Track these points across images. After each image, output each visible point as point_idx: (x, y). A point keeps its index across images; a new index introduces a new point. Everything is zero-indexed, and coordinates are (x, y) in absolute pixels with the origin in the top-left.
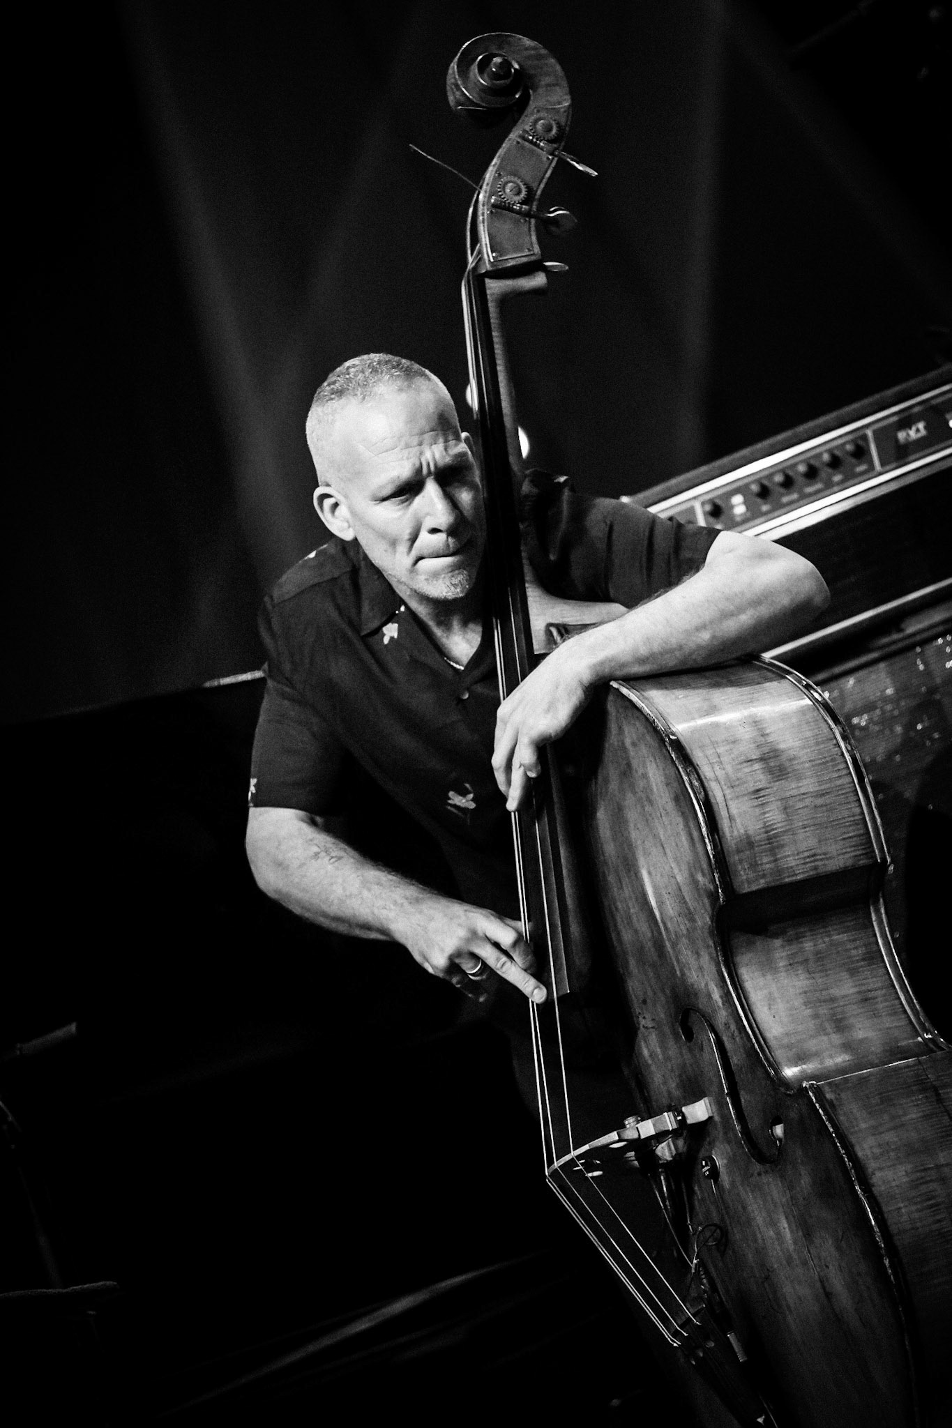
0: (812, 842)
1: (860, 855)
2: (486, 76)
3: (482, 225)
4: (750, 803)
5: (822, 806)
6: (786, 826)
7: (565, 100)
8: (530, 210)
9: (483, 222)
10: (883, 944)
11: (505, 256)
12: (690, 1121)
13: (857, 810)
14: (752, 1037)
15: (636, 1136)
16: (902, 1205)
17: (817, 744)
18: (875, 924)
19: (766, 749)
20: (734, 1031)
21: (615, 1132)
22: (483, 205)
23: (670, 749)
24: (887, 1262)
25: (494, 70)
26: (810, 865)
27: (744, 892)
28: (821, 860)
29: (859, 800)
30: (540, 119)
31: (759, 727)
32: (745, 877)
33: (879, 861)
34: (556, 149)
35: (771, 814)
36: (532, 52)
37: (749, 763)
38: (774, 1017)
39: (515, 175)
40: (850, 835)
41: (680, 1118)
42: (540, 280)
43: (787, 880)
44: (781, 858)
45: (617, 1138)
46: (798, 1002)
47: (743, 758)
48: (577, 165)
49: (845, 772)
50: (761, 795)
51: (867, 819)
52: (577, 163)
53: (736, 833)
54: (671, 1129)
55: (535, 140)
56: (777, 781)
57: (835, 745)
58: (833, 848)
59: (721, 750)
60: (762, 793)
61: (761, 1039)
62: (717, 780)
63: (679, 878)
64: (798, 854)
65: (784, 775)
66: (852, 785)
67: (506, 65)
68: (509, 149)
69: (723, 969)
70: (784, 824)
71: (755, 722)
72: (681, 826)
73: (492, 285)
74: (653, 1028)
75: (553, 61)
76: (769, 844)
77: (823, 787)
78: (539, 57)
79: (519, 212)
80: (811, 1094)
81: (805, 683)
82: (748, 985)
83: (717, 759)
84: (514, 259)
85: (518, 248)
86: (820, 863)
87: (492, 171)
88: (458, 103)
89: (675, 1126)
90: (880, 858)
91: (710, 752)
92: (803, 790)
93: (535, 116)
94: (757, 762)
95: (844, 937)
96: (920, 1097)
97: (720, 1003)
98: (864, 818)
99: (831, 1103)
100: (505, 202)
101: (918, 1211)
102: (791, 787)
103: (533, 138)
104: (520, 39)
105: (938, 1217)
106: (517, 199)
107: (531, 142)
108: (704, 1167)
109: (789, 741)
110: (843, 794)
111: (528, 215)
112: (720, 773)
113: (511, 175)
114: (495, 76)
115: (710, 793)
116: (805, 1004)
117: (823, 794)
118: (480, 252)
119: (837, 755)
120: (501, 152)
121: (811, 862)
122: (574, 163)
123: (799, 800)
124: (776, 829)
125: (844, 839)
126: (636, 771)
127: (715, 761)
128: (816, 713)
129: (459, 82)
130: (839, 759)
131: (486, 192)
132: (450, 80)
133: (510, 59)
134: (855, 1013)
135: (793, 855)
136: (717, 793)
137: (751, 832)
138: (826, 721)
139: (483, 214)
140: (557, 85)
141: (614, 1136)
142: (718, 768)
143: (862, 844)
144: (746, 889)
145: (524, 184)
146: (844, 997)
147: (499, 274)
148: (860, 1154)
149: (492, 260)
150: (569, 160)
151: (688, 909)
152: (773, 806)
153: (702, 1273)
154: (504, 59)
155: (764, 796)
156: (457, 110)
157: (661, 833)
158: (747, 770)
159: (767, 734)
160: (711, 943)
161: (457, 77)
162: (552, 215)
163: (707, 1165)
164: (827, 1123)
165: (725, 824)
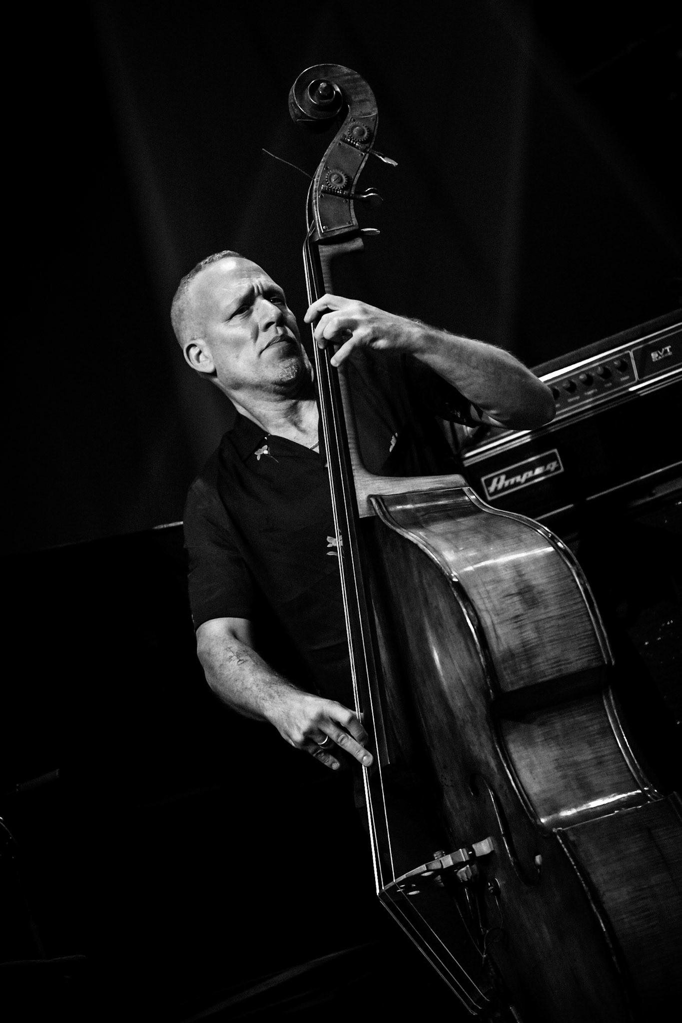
0: (558, 652)
1: (592, 660)
2: (315, 97)
3: (315, 206)
4: (510, 627)
5: (564, 625)
6: (537, 642)
7: (374, 111)
8: (349, 194)
9: (316, 203)
10: (612, 721)
11: (333, 228)
12: (478, 854)
13: (590, 628)
14: (518, 794)
15: (439, 867)
16: (624, 916)
17: (559, 580)
18: (606, 707)
19: (522, 586)
20: (506, 790)
21: (424, 865)
22: (316, 191)
23: (453, 589)
24: (614, 959)
25: (321, 92)
26: (557, 668)
27: (509, 691)
28: (564, 664)
29: (590, 620)
30: (355, 126)
31: (517, 570)
32: (509, 681)
33: (606, 663)
34: (367, 148)
35: (526, 634)
36: (350, 77)
37: (511, 596)
38: (534, 779)
39: (338, 168)
40: (585, 645)
41: (470, 853)
42: (358, 243)
43: (540, 680)
44: (535, 665)
45: (426, 869)
46: (551, 767)
47: (506, 593)
48: (382, 159)
49: (579, 600)
50: (519, 620)
51: (597, 633)
52: (383, 157)
53: (501, 648)
54: (464, 860)
55: (352, 142)
56: (531, 608)
57: (572, 580)
58: (572, 656)
59: (490, 588)
60: (521, 618)
61: (525, 796)
62: (487, 611)
63: (463, 681)
64: (547, 661)
65: (535, 604)
66: (584, 609)
67: (330, 88)
68: (334, 149)
69: (497, 746)
70: (535, 640)
71: (514, 566)
72: (463, 644)
73: (323, 249)
74: (452, 786)
75: (364, 82)
76: (525, 655)
77: (563, 612)
78: (355, 81)
79: (342, 196)
80: (558, 837)
81: (550, 535)
82: (515, 756)
83: (487, 595)
84: (339, 229)
85: (341, 222)
86: (562, 667)
87: (322, 166)
88: (296, 116)
89: (468, 859)
90: (608, 661)
91: (482, 590)
92: (550, 614)
93: (351, 124)
94: (515, 596)
95: (584, 718)
96: (638, 836)
97: (496, 770)
98: (595, 633)
99: (573, 843)
100: (331, 188)
101: (637, 920)
102: (541, 613)
103: (351, 140)
104: (340, 68)
105: (651, 924)
106: (339, 186)
107: (349, 143)
108: (490, 887)
109: (539, 579)
110: (578, 616)
111: (348, 197)
112: (489, 606)
113: (335, 169)
114: (322, 97)
115: (482, 620)
116: (557, 768)
117: (563, 617)
118: (314, 226)
119: (574, 587)
120: (327, 152)
121: (558, 666)
122: (381, 157)
123: (547, 622)
124: (531, 643)
125: (580, 649)
126: (432, 604)
127: (485, 596)
128: (558, 558)
129: (297, 102)
130: (576, 591)
131: (317, 182)
132: (291, 101)
133: (333, 83)
134: (593, 773)
135: (543, 662)
136: (487, 620)
137: (513, 647)
138: (565, 563)
139: (316, 198)
140: (368, 100)
141: (423, 867)
142: (487, 601)
143: (593, 652)
144: (510, 688)
145: (345, 175)
146: (585, 761)
147: (327, 241)
148: (594, 880)
149: (323, 232)
150: (377, 155)
151: (471, 702)
152: (528, 628)
153: (490, 964)
154: (327, 85)
155: (522, 620)
156: (296, 122)
157: (450, 648)
158: (509, 601)
159: (523, 575)
160: (487, 727)
161: (295, 98)
162: (365, 196)
163: (491, 886)
164: (570, 858)
165: (493, 642)
